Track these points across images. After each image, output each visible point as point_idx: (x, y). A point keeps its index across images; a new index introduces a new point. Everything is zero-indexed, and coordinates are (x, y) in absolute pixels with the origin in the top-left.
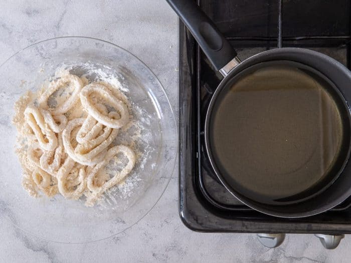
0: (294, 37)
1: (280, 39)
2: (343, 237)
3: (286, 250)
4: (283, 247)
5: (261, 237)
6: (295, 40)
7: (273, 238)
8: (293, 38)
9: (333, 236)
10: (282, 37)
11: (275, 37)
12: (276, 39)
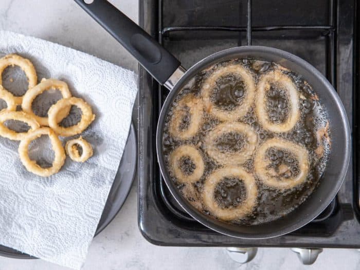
0: (265, 27)
1: (249, 29)
2: (321, 252)
3: (260, 266)
4: (256, 263)
5: (231, 251)
6: (266, 30)
7: (244, 253)
8: (264, 29)
9: (310, 250)
10: (252, 27)
11: (244, 27)
12: (245, 29)
